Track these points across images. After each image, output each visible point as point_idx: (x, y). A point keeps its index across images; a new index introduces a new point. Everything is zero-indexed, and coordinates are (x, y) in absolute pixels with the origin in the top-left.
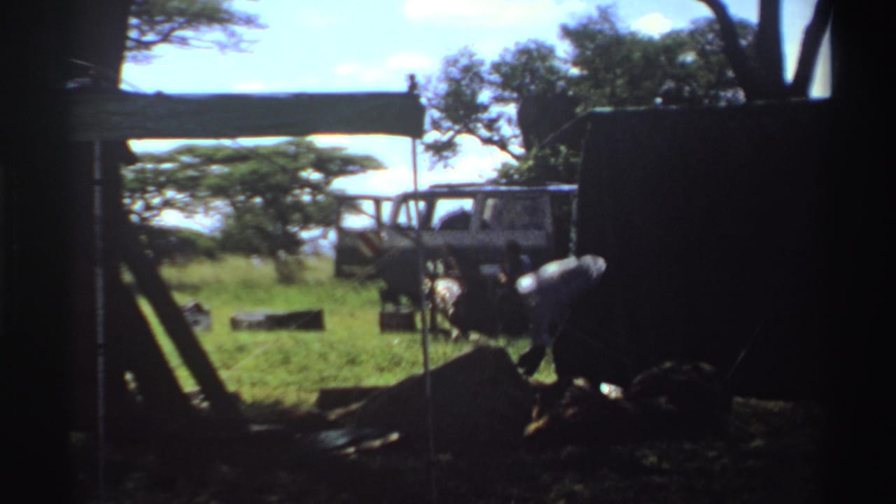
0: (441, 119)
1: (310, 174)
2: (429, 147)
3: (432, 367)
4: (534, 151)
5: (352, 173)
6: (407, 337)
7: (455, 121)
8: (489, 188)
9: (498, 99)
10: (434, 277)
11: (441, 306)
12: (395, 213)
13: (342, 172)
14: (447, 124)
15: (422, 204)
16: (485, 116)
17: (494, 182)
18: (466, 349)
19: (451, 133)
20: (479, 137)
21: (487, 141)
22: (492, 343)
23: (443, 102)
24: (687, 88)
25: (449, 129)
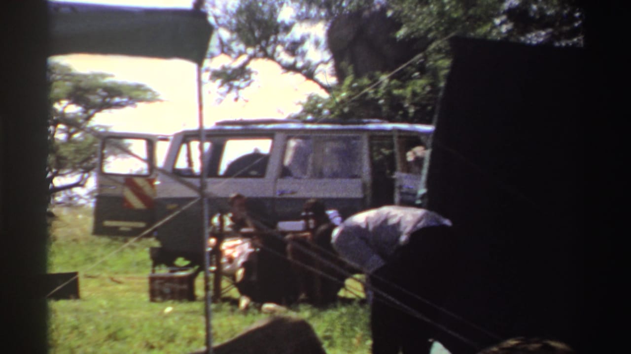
0: (231, 41)
1: (65, 107)
2: (216, 75)
3: (216, 344)
4: (347, 81)
5: (119, 105)
6: (185, 306)
7: (248, 44)
8: (293, 126)
9: (303, 18)
10: (221, 236)
11: (227, 267)
12: (173, 155)
13: (105, 106)
14: (240, 47)
15: (207, 146)
16: (287, 38)
17: (297, 119)
18: (259, 321)
19: (244, 58)
20: (279, 63)
21: (290, 68)
22: (293, 315)
23: (234, 21)
24: (534, 7)
25: (240, 53)
